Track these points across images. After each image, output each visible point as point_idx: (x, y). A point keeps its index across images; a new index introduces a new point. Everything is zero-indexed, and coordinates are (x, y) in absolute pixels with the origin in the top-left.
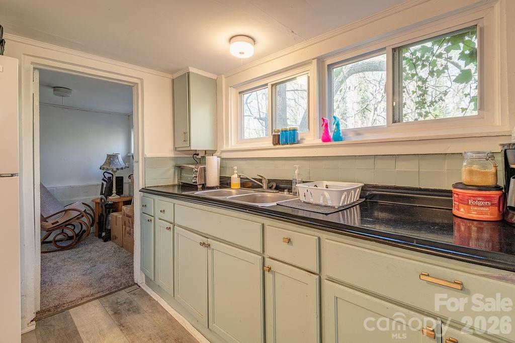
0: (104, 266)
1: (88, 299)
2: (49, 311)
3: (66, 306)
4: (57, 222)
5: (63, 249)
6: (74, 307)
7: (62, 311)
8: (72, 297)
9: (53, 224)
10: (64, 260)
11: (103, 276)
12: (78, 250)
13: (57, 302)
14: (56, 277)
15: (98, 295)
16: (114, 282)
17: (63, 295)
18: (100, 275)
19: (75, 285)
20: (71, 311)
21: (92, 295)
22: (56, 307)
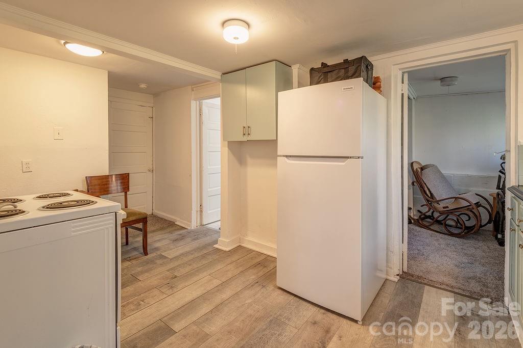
0: (482, 269)
1: (446, 288)
2: (413, 276)
3: (426, 281)
4: (447, 207)
5: (452, 235)
6: (430, 286)
7: (421, 283)
8: (434, 277)
9: (444, 208)
10: (448, 245)
11: (474, 278)
12: (465, 241)
13: (421, 274)
14: (433, 255)
15: (457, 291)
16: (481, 290)
17: (428, 272)
18: (472, 275)
19: (443, 270)
20: (427, 287)
21: (452, 287)
22: (418, 277)
